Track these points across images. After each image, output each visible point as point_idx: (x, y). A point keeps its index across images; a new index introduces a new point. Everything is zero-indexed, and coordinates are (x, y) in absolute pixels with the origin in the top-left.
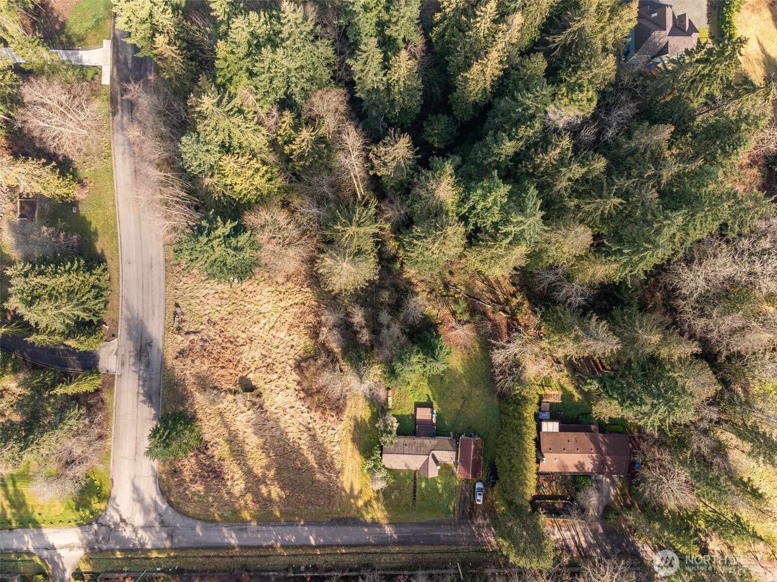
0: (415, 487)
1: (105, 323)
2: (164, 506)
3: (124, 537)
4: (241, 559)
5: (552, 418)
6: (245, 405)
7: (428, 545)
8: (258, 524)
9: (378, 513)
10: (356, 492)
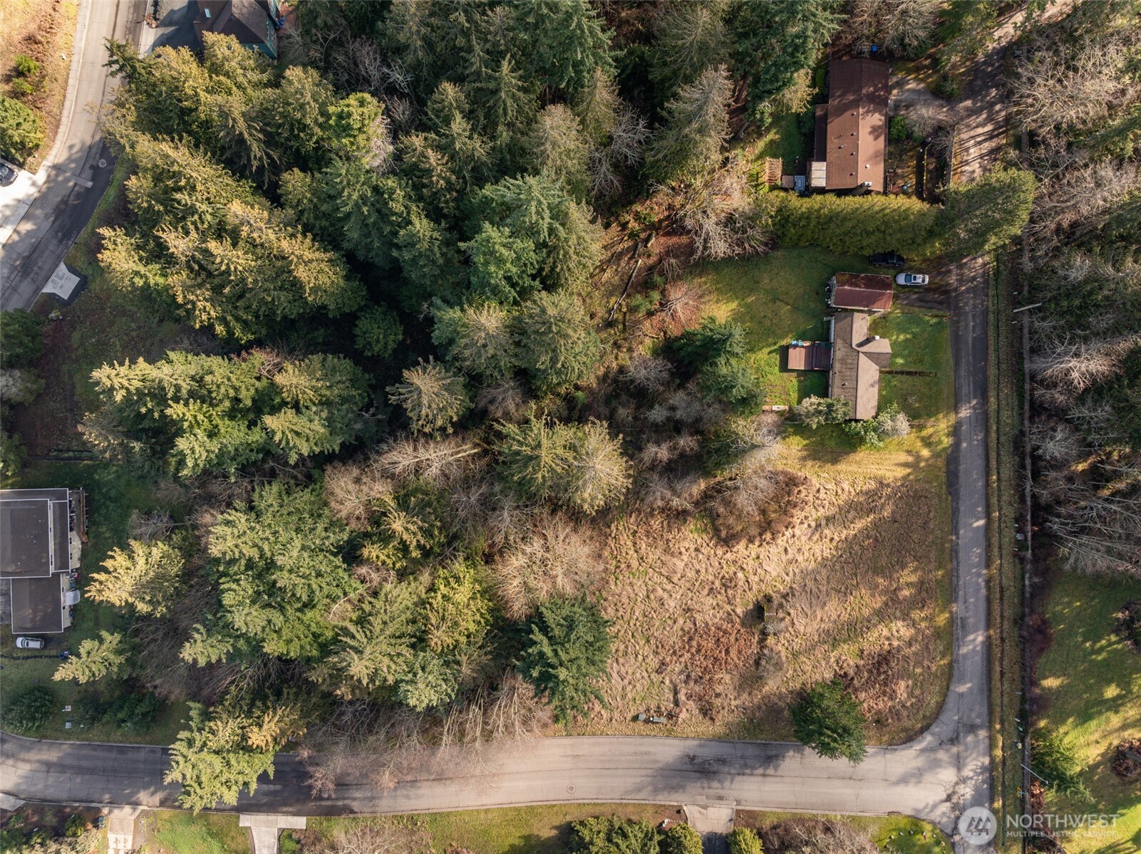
0: (902, 373)
1: (661, 824)
2: (928, 739)
3: (973, 796)
4: (1006, 626)
5: (805, 171)
6: (783, 619)
7: (987, 355)
8: (956, 601)
9: (940, 427)
10: (910, 459)
